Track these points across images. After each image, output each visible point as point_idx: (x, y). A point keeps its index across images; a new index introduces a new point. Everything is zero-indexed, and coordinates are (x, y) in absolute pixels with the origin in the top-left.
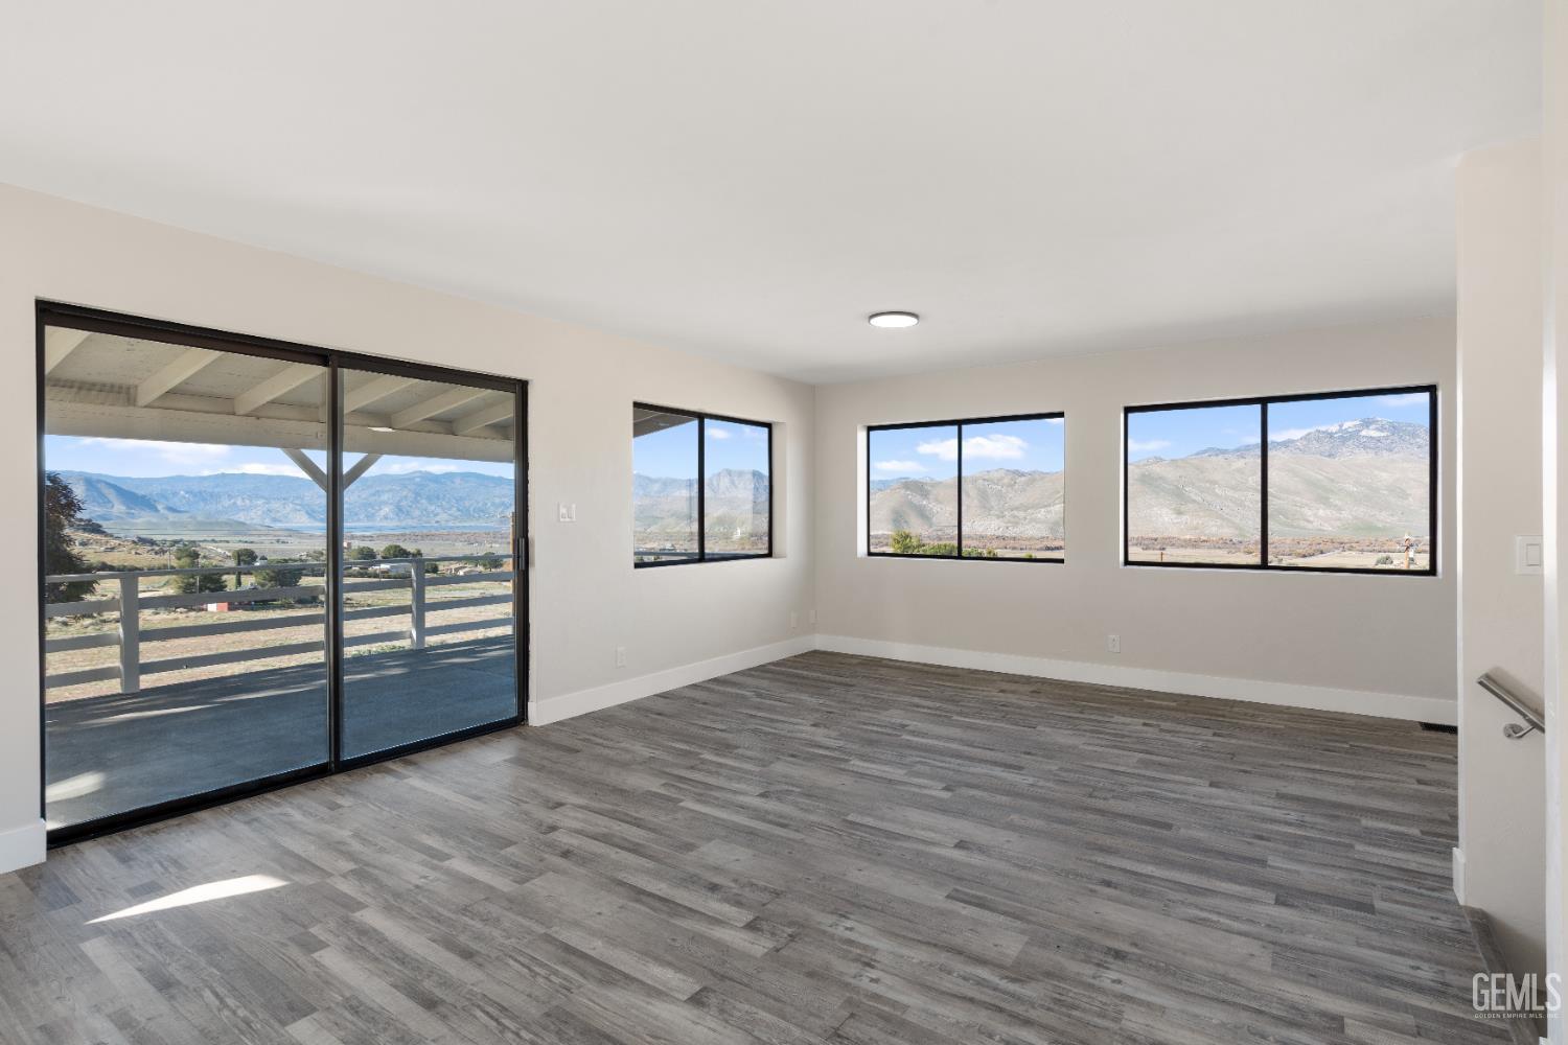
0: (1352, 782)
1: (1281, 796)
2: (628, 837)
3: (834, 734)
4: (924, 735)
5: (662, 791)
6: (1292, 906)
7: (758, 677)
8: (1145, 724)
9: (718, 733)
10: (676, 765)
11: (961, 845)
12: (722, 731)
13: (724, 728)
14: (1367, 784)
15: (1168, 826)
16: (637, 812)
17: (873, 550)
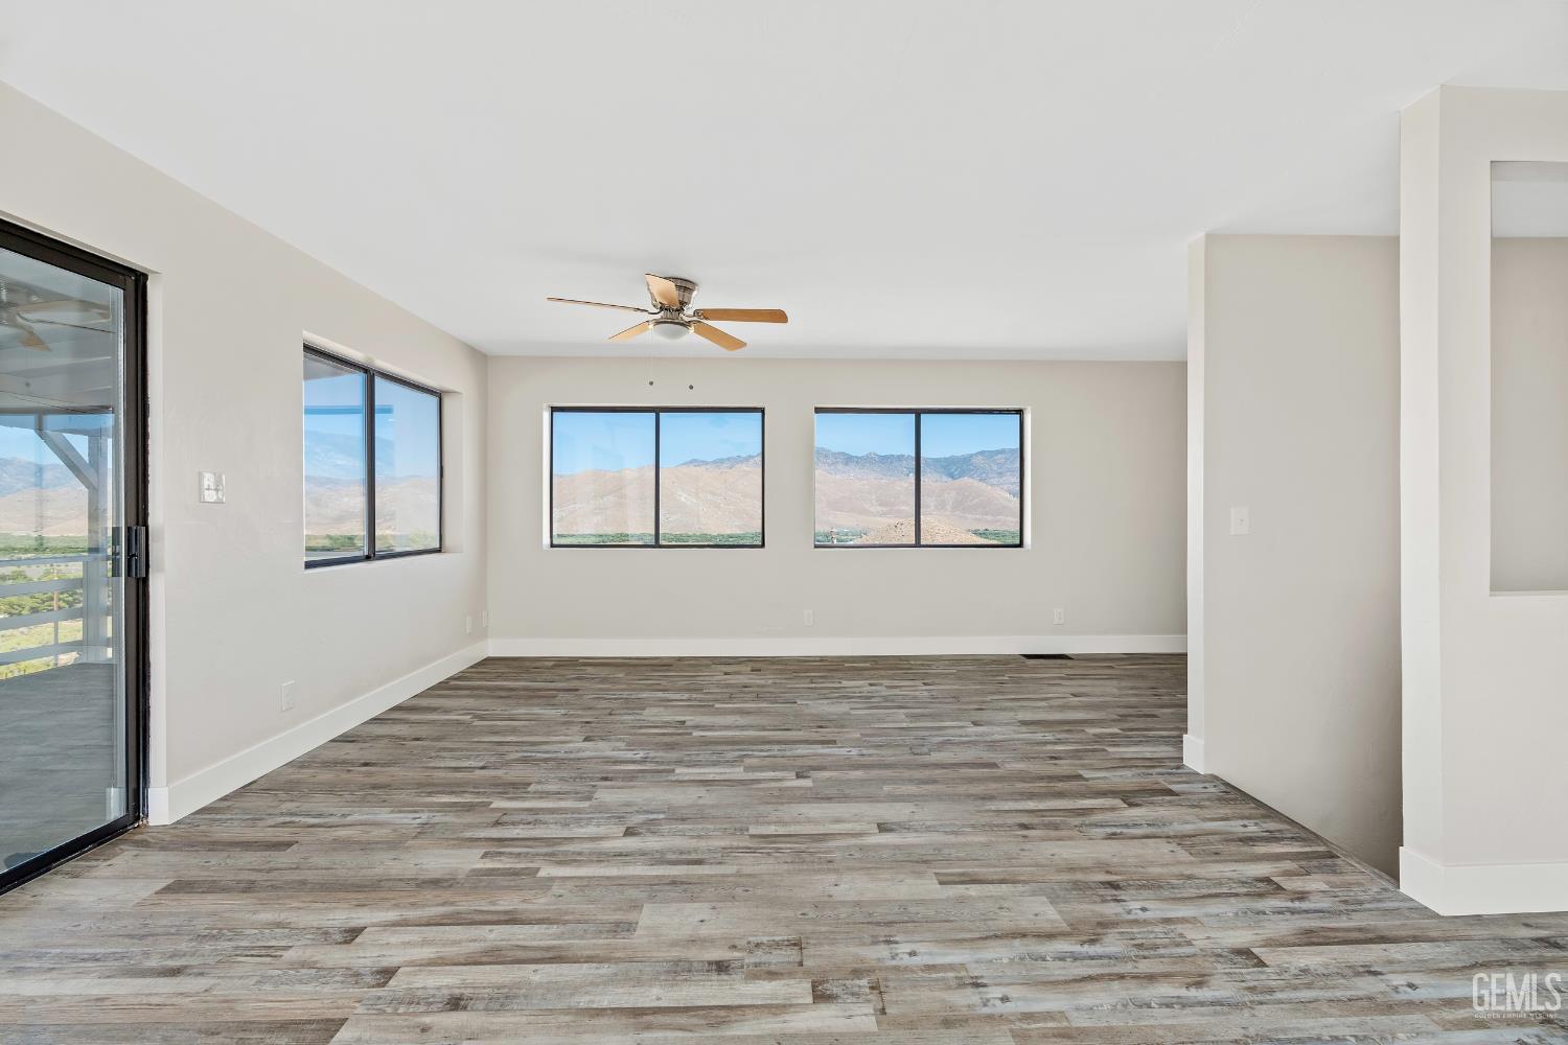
0: (1043, 704)
1: (1024, 723)
2: (519, 943)
3: (622, 745)
4: (711, 728)
5: (489, 864)
6: (1137, 805)
7: (440, 696)
8: (871, 685)
9: (478, 772)
10: (469, 826)
11: (883, 828)
12: (482, 768)
13: (481, 764)
14: (1052, 702)
15: (994, 765)
16: (493, 903)
17: (555, 542)
